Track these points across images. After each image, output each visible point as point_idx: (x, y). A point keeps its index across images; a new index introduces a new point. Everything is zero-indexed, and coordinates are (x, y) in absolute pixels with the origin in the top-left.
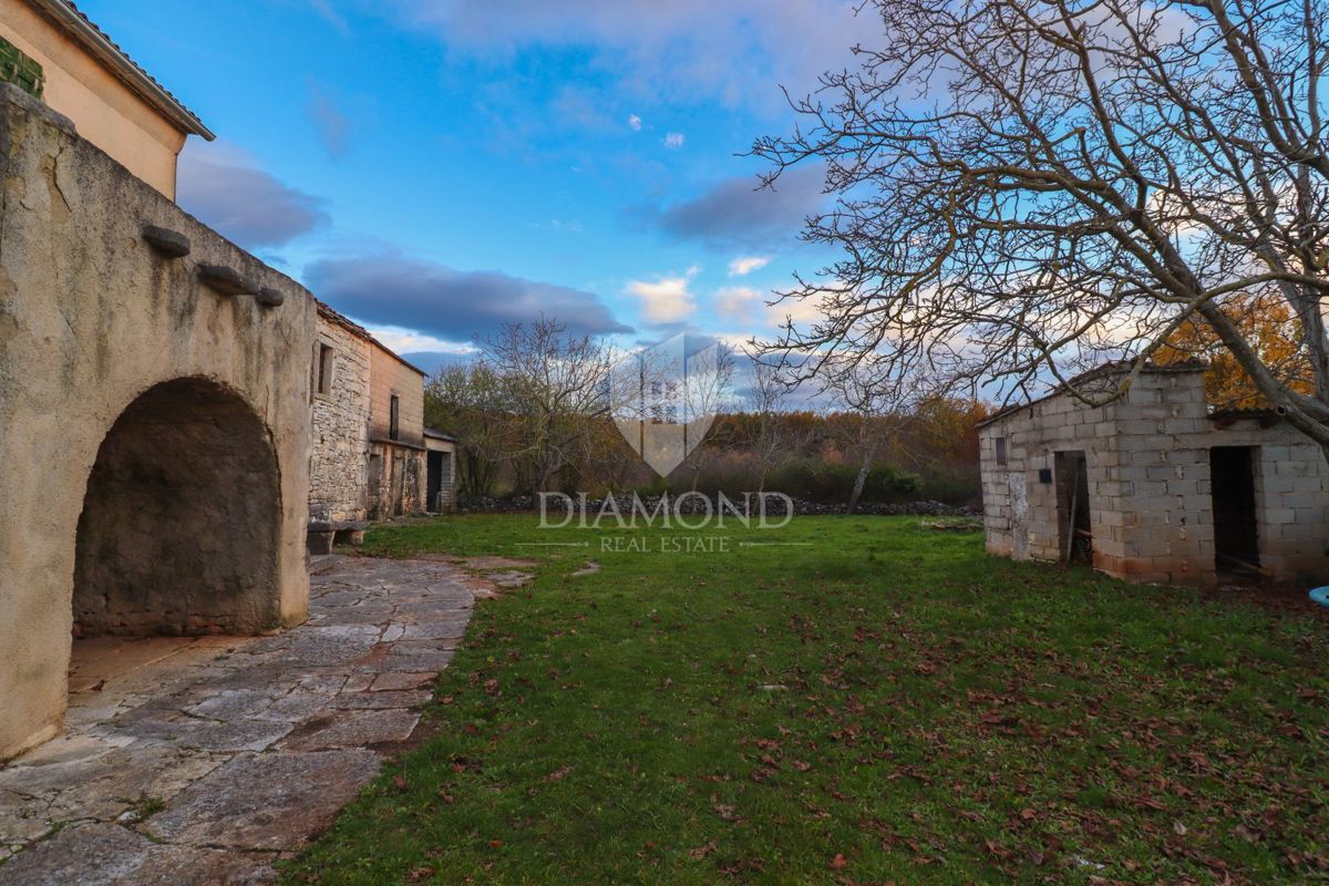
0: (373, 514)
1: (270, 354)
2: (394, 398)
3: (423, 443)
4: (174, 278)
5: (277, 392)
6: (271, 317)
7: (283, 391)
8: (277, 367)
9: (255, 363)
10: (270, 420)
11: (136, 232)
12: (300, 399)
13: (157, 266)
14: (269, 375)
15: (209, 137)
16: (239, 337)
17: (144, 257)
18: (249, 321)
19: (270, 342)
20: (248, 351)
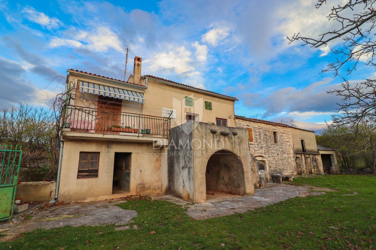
0: (300, 173)
1: (237, 143)
2: (302, 141)
3: (318, 152)
4: (216, 136)
5: (240, 150)
6: (236, 136)
7: (241, 149)
8: (239, 145)
9: (234, 145)
10: (238, 155)
11: (209, 131)
12: (246, 150)
13: (213, 135)
14: (237, 147)
15: (238, 100)
16: (230, 142)
17: (211, 134)
18: (232, 138)
19: (237, 141)
20: (232, 144)
